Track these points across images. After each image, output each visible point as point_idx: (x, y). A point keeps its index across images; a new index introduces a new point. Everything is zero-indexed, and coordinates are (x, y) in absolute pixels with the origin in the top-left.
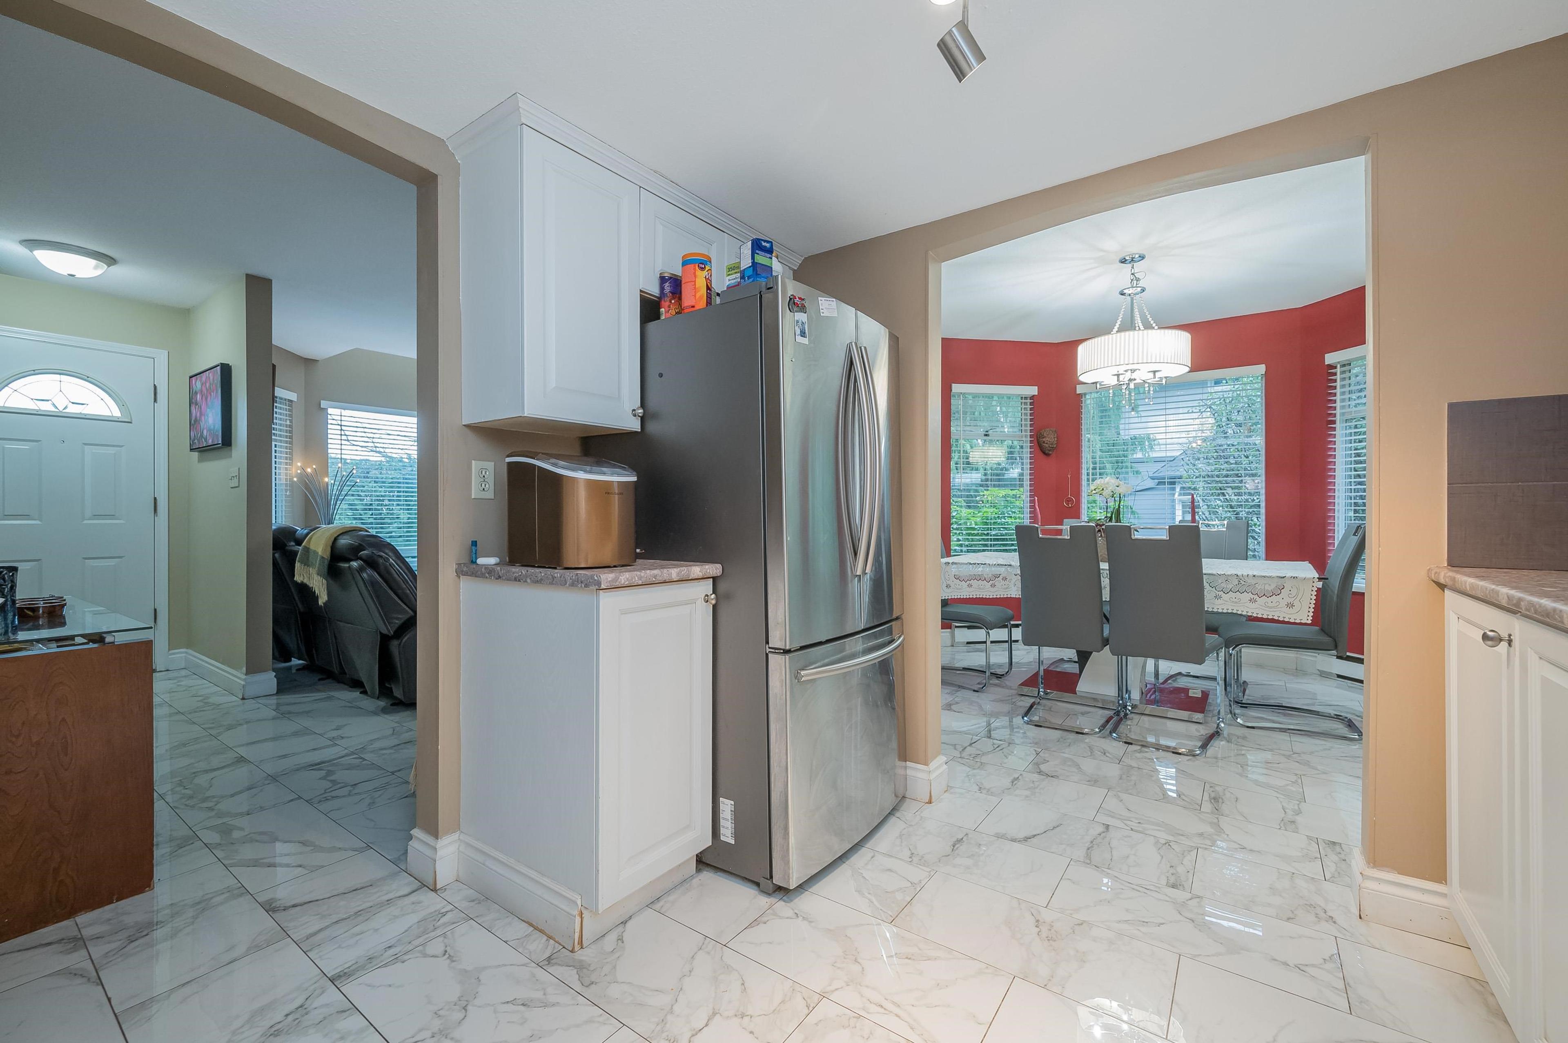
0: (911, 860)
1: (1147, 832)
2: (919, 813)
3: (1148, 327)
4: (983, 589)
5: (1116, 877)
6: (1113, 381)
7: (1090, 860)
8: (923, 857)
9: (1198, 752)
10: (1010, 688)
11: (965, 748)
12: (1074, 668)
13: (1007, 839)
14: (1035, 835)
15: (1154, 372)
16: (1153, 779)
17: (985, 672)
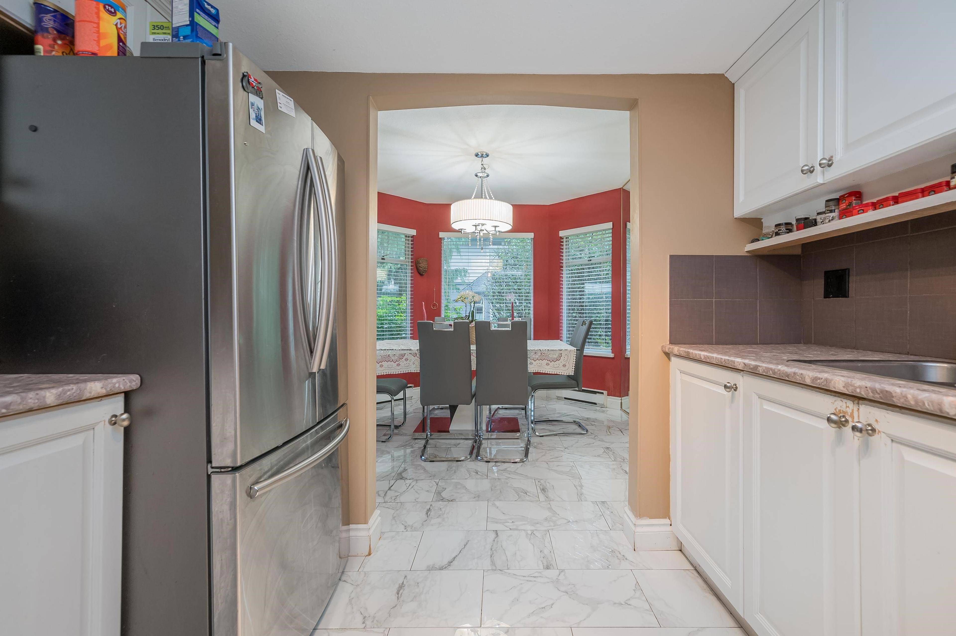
0: (364, 625)
1: (519, 528)
2: (362, 568)
3: (491, 198)
4: (391, 368)
5: (514, 574)
6: (473, 229)
7: (495, 566)
8: (374, 617)
9: (525, 460)
10: (406, 435)
11: (387, 492)
12: (447, 413)
13: (436, 569)
14: (455, 558)
15: (495, 227)
16: (509, 484)
17: (390, 426)
